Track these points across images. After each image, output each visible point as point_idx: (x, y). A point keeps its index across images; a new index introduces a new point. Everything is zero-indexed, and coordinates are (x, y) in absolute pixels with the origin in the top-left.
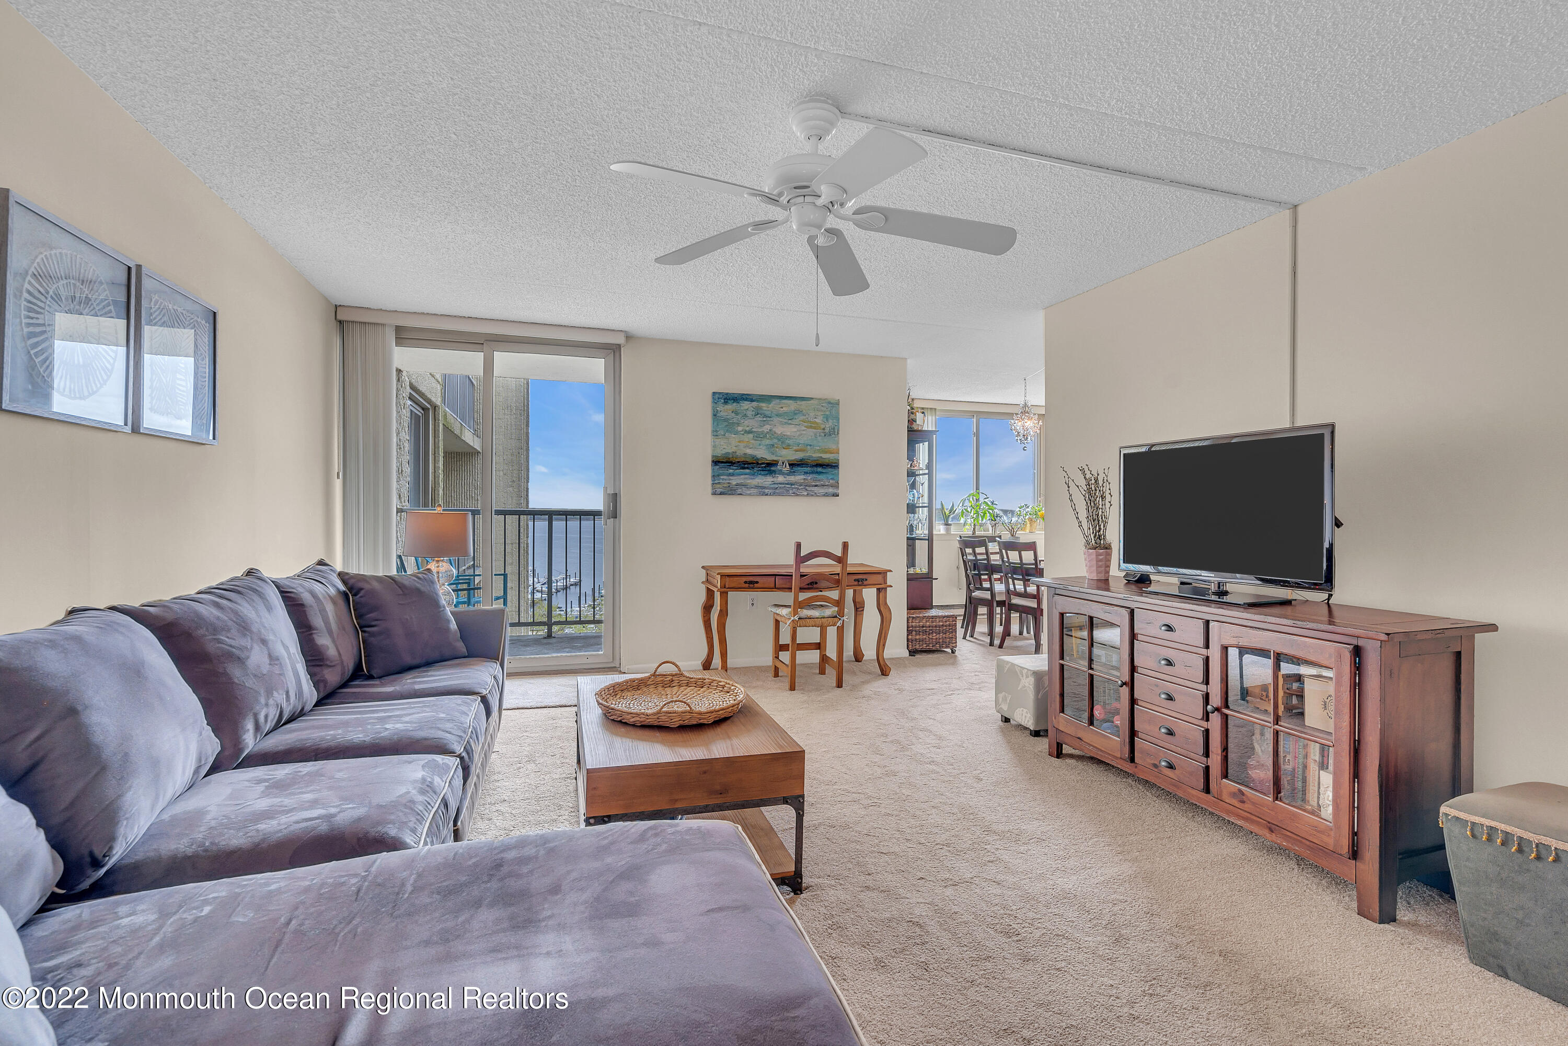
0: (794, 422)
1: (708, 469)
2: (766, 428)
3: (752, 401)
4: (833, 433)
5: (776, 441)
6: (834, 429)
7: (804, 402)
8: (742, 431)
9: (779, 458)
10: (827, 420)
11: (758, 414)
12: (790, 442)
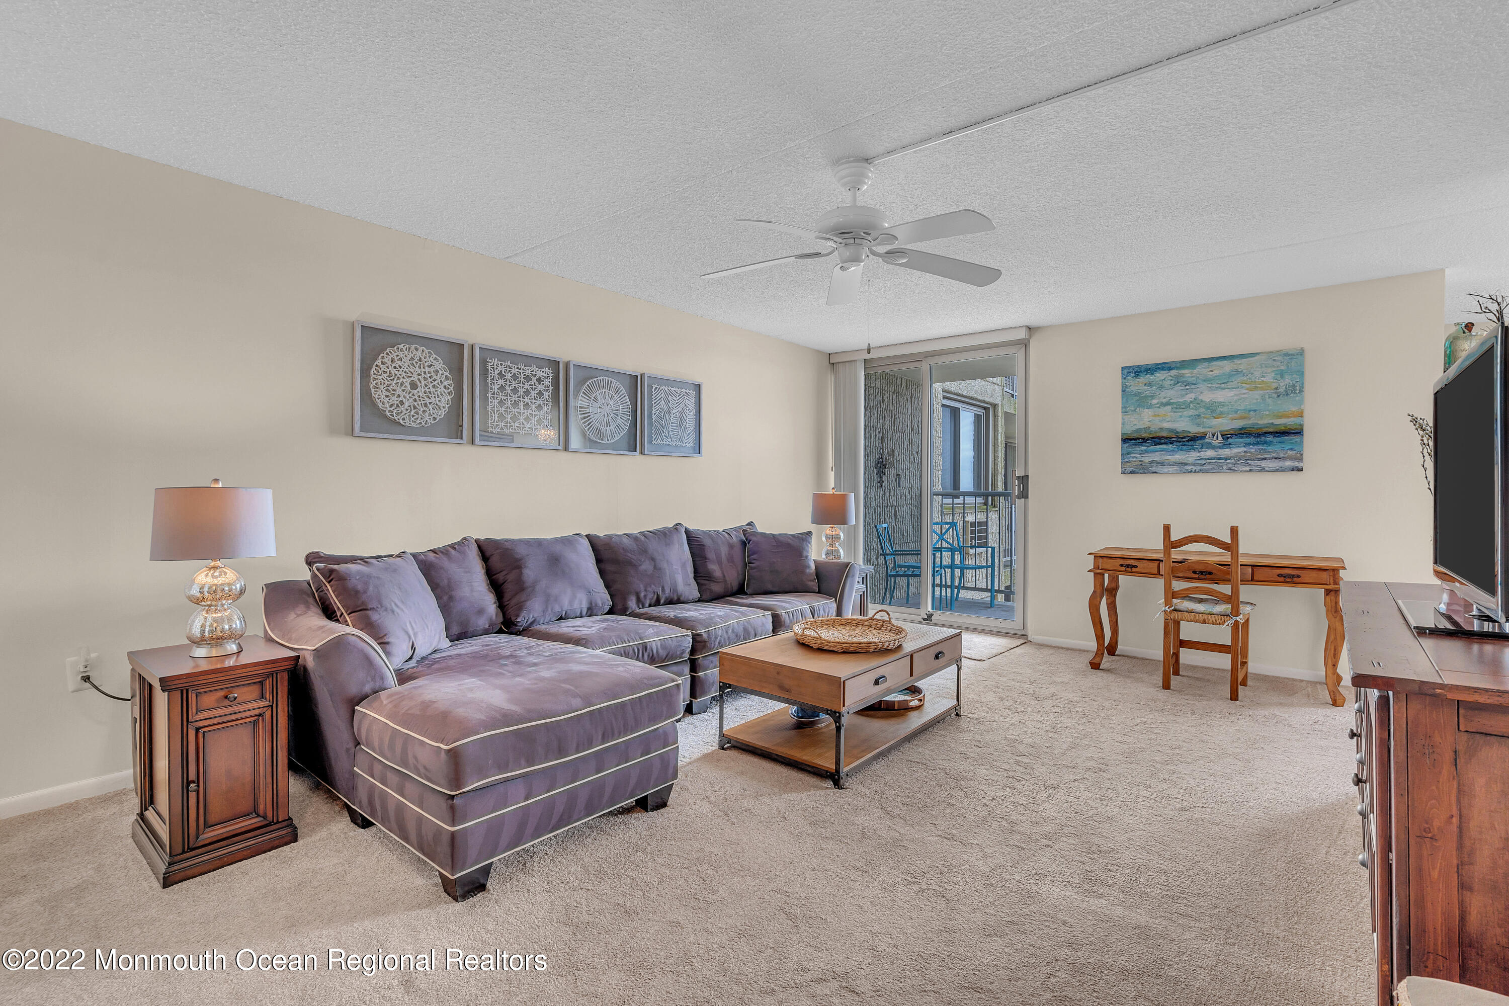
0: (1229, 385)
1: (1117, 447)
2: (1190, 397)
3: (1170, 369)
4: (1295, 390)
5: (1204, 410)
6: (1294, 386)
7: (1244, 360)
8: (1158, 404)
9: (1208, 429)
10: (1282, 377)
11: (1178, 382)
12: (1224, 409)
